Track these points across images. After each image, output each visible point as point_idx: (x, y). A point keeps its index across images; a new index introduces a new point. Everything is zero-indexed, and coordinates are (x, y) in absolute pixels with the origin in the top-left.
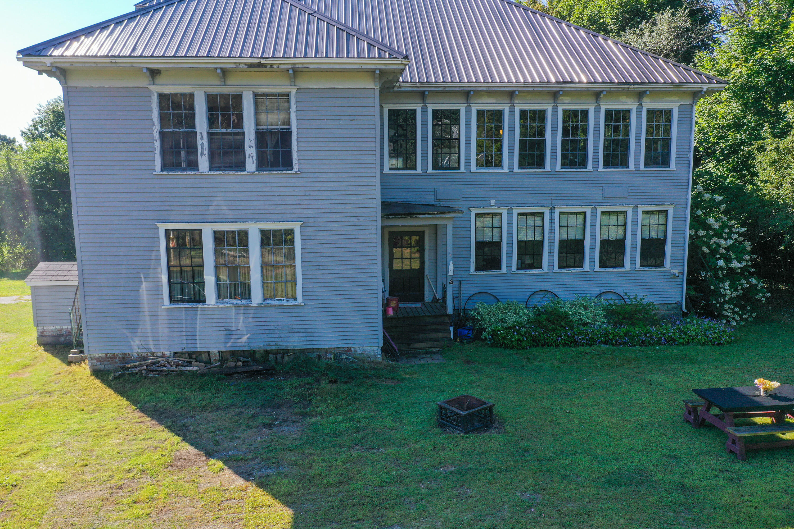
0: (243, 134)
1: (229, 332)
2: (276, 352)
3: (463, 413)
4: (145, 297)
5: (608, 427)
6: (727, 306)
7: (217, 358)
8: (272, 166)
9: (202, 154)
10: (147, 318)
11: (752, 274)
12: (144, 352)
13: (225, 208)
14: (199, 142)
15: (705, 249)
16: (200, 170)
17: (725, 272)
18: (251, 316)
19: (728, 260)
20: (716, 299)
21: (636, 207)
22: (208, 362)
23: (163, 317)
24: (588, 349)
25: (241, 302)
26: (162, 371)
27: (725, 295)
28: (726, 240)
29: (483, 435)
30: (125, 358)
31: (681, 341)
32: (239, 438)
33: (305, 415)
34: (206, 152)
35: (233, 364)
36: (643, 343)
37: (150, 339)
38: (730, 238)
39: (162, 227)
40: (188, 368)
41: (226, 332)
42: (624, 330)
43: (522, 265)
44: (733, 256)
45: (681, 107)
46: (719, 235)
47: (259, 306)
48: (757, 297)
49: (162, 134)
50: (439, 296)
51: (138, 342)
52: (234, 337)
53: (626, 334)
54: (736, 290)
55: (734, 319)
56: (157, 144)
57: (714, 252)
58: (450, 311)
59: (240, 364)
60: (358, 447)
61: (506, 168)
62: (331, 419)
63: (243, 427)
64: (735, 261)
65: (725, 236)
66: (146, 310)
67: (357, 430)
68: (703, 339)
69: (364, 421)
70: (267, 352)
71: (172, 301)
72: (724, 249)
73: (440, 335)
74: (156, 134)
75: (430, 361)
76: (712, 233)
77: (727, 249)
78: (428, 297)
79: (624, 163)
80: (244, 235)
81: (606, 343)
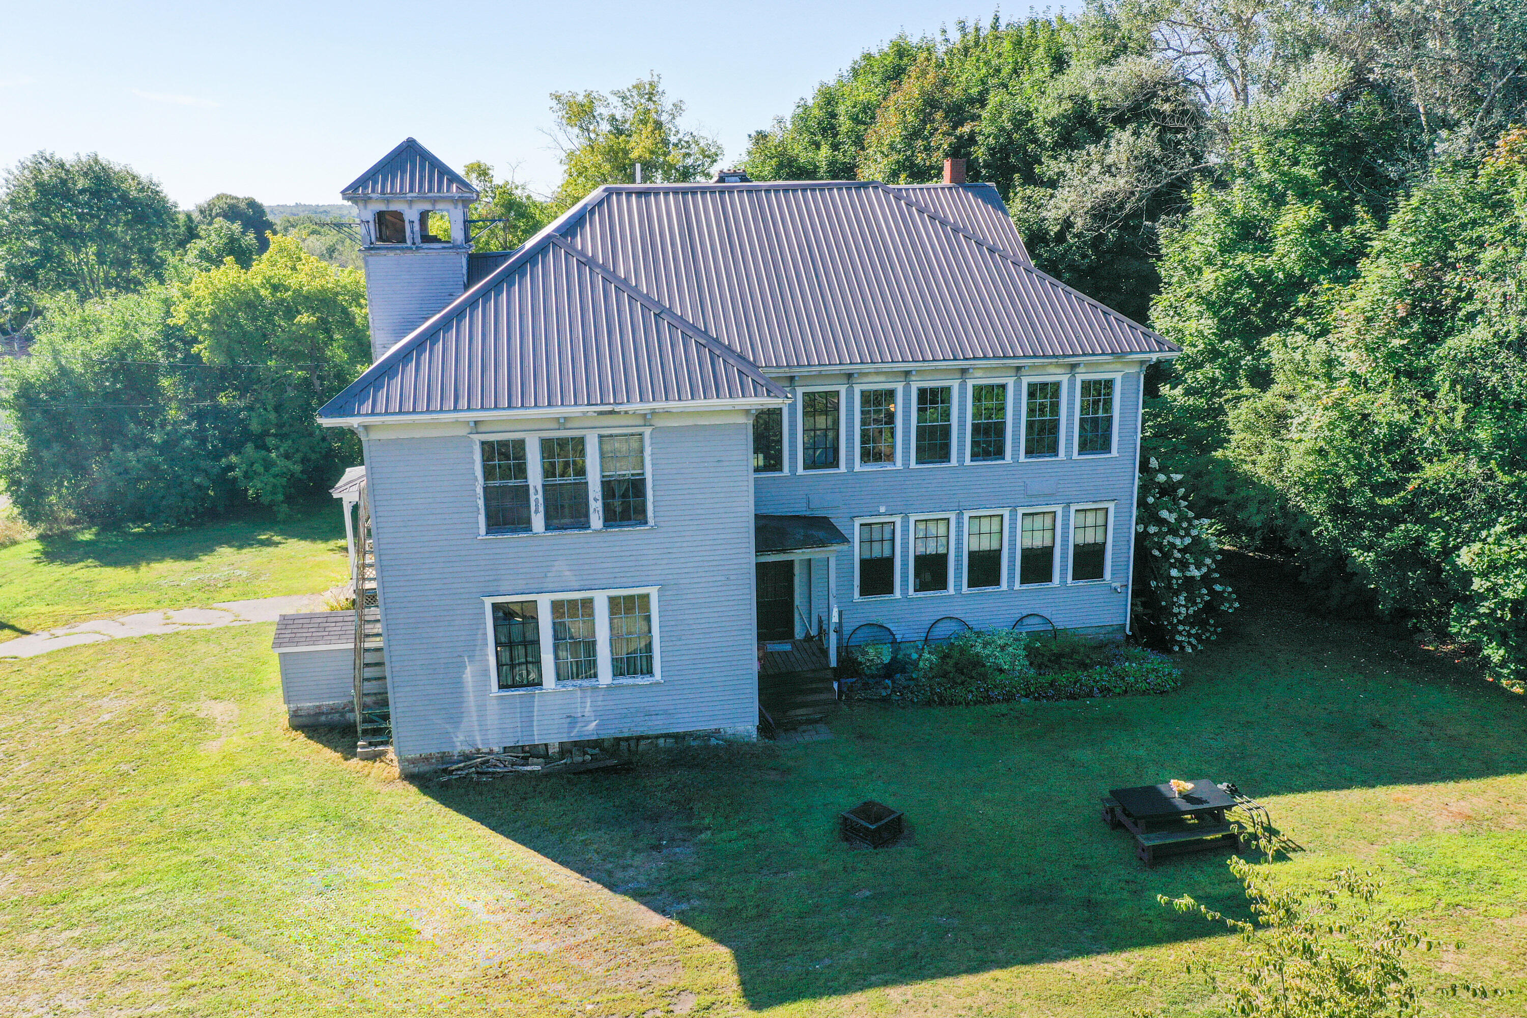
0: (586, 483)
1: (572, 720)
2: (627, 739)
3: (873, 827)
4: (470, 684)
5: (1023, 832)
6: (1181, 628)
7: (557, 750)
8: (622, 519)
9: (537, 512)
10: (473, 709)
11: (1216, 581)
12: (467, 749)
13: (568, 573)
14: (533, 498)
15: (1156, 553)
16: (535, 531)
17: (1180, 581)
18: (600, 698)
19: (1183, 565)
20: (1168, 620)
21: (1068, 505)
22: (546, 756)
23: (493, 707)
24: (1003, 708)
25: (586, 683)
26: (494, 773)
27: (1180, 613)
28: (1182, 537)
29: (893, 850)
30: (444, 758)
31: (1118, 690)
32: (631, 866)
33: (692, 830)
34: (541, 509)
35: (580, 759)
36: (1072, 697)
37: (477, 733)
38: (1188, 534)
39: (488, 602)
40: (526, 768)
41: (569, 720)
42: (1049, 678)
43: (921, 586)
44: (1191, 561)
45: (1125, 377)
46: (1174, 532)
47: (609, 687)
48: (1223, 608)
49: (486, 489)
50: (814, 632)
51: (461, 738)
52: (579, 725)
53: (1052, 684)
54: (1195, 603)
55: (1189, 643)
56: (481, 503)
57: (1167, 556)
58: (833, 663)
59: (588, 757)
60: (765, 872)
61: (899, 464)
62: (724, 835)
63: (629, 853)
64: (1192, 567)
65: (1182, 533)
66: (472, 699)
67: (757, 848)
68: (1144, 686)
69: (761, 835)
70: (618, 740)
71: (501, 687)
72: (1179, 551)
73: (823, 696)
74: (480, 491)
75: (816, 738)
76: (1165, 529)
77: (1183, 551)
78: (799, 634)
79: (1053, 449)
80: (588, 604)
81: (1027, 696)
